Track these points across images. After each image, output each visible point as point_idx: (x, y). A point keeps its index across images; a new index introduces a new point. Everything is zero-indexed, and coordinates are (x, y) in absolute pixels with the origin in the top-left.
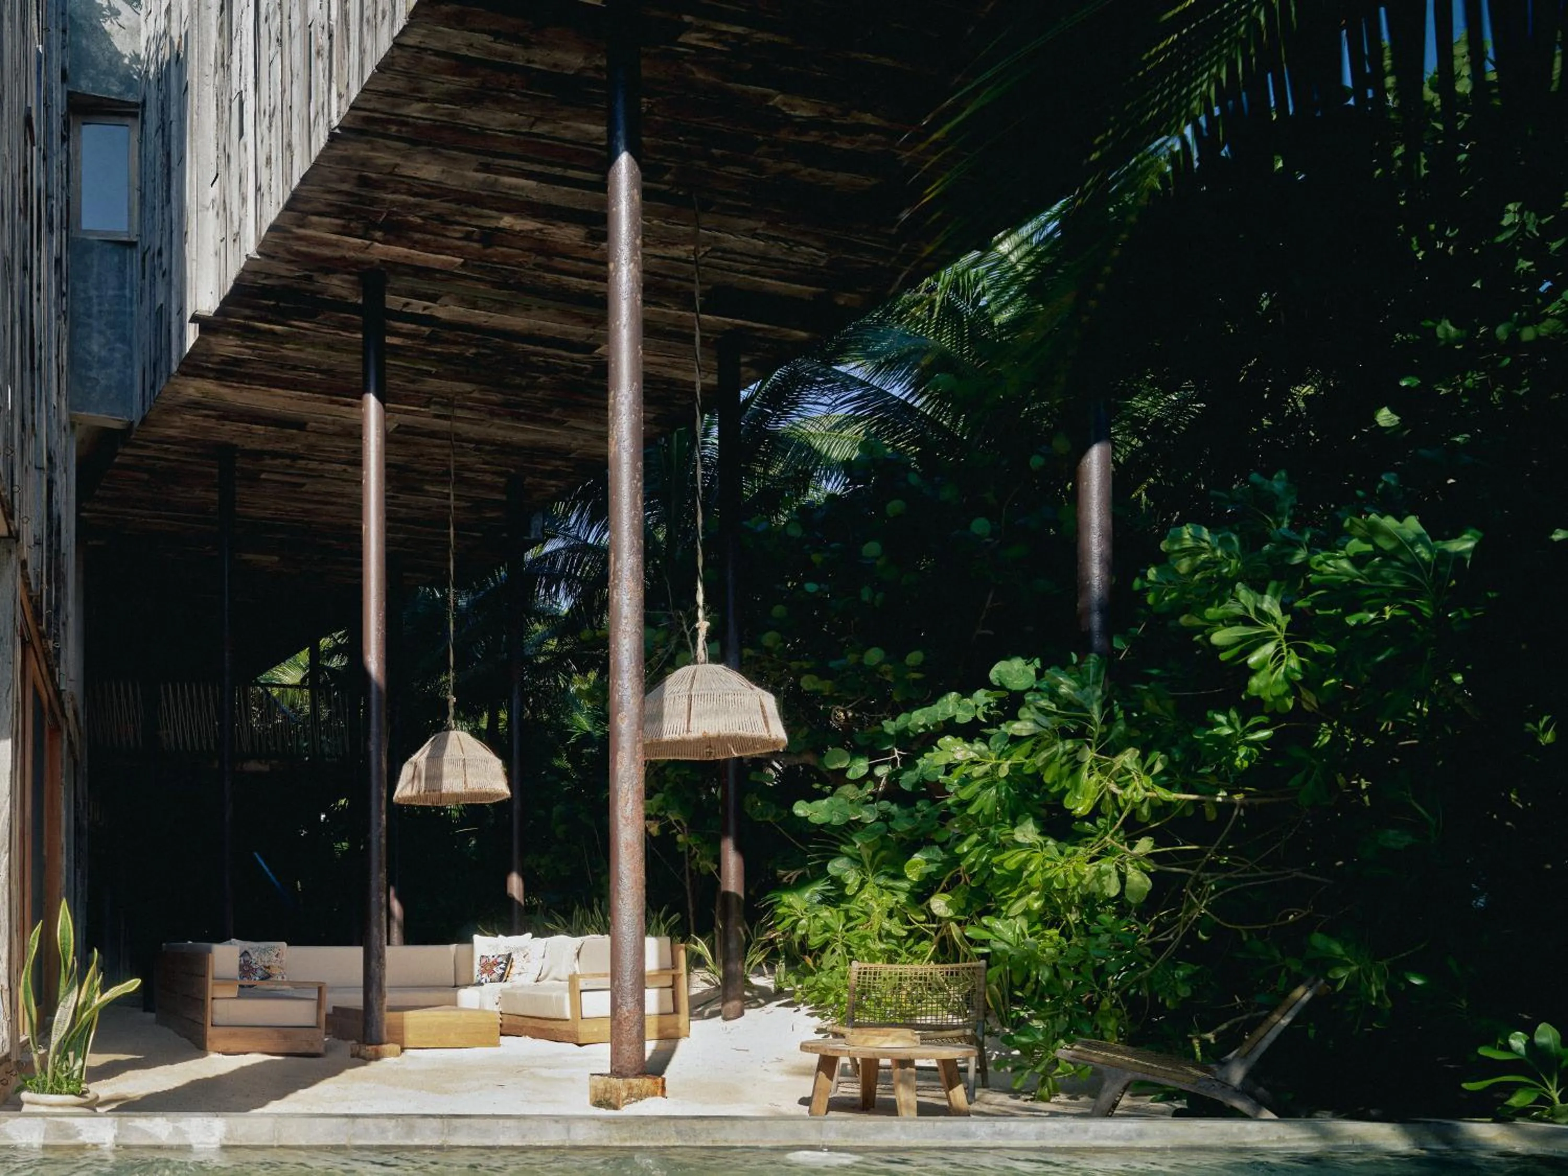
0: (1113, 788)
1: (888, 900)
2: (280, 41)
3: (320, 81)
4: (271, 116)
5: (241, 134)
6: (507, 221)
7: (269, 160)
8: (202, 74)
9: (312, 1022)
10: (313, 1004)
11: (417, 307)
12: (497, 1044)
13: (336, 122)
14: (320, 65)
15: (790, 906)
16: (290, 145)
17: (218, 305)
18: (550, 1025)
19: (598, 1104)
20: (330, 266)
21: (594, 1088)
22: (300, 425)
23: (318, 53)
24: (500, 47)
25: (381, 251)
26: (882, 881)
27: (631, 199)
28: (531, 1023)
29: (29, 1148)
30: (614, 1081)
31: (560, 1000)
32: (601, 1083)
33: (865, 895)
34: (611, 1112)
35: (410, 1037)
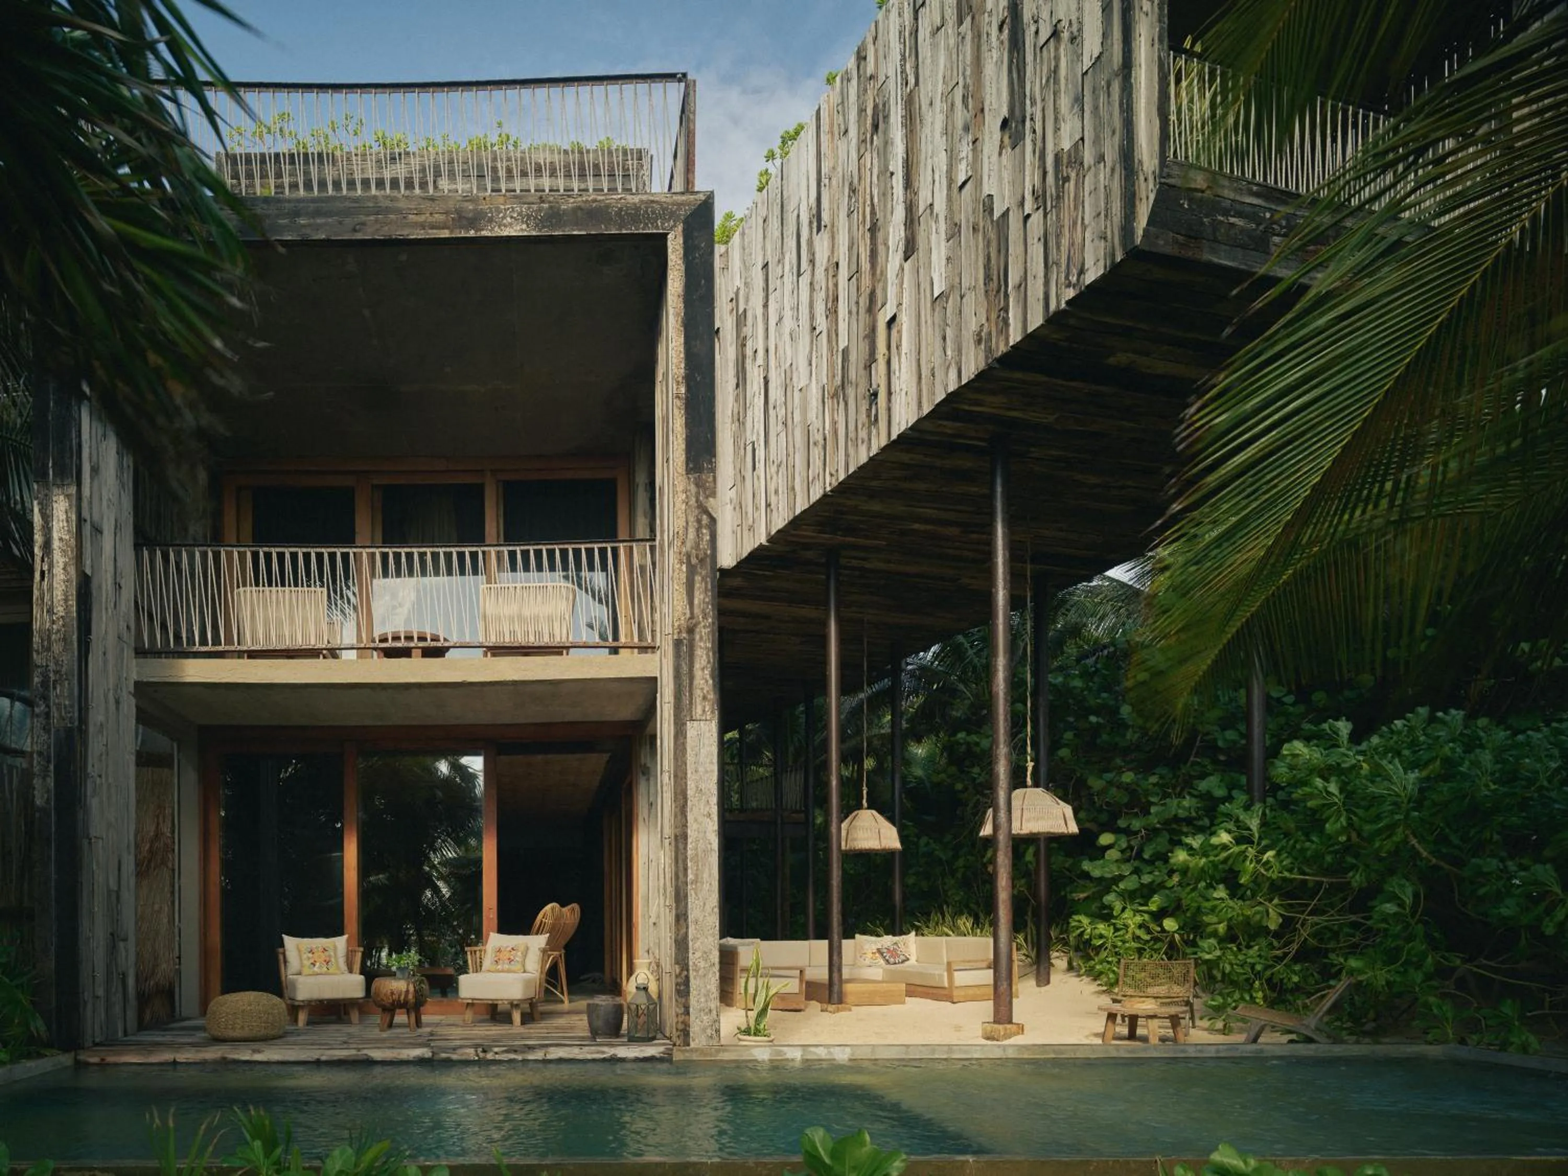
0: (1262, 871)
1: (1138, 919)
2: (785, 424)
3: (817, 462)
4: (779, 466)
5: (754, 468)
6: (916, 526)
7: (776, 492)
8: (724, 423)
9: (797, 991)
10: (797, 981)
11: (855, 563)
12: (904, 1003)
13: (828, 489)
14: (816, 452)
15: (1079, 921)
16: (793, 488)
17: (735, 563)
18: (935, 991)
19: (988, 1038)
20: (807, 547)
21: (984, 1030)
22: (767, 617)
23: (815, 444)
24: (928, 459)
25: (839, 539)
26: (1136, 907)
27: (1004, 555)
28: (920, 989)
29: (764, 1061)
30: (996, 1026)
31: (941, 976)
32: (989, 1027)
33: (1125, 915)
34: (995, 1043)
35: (850, 999)
